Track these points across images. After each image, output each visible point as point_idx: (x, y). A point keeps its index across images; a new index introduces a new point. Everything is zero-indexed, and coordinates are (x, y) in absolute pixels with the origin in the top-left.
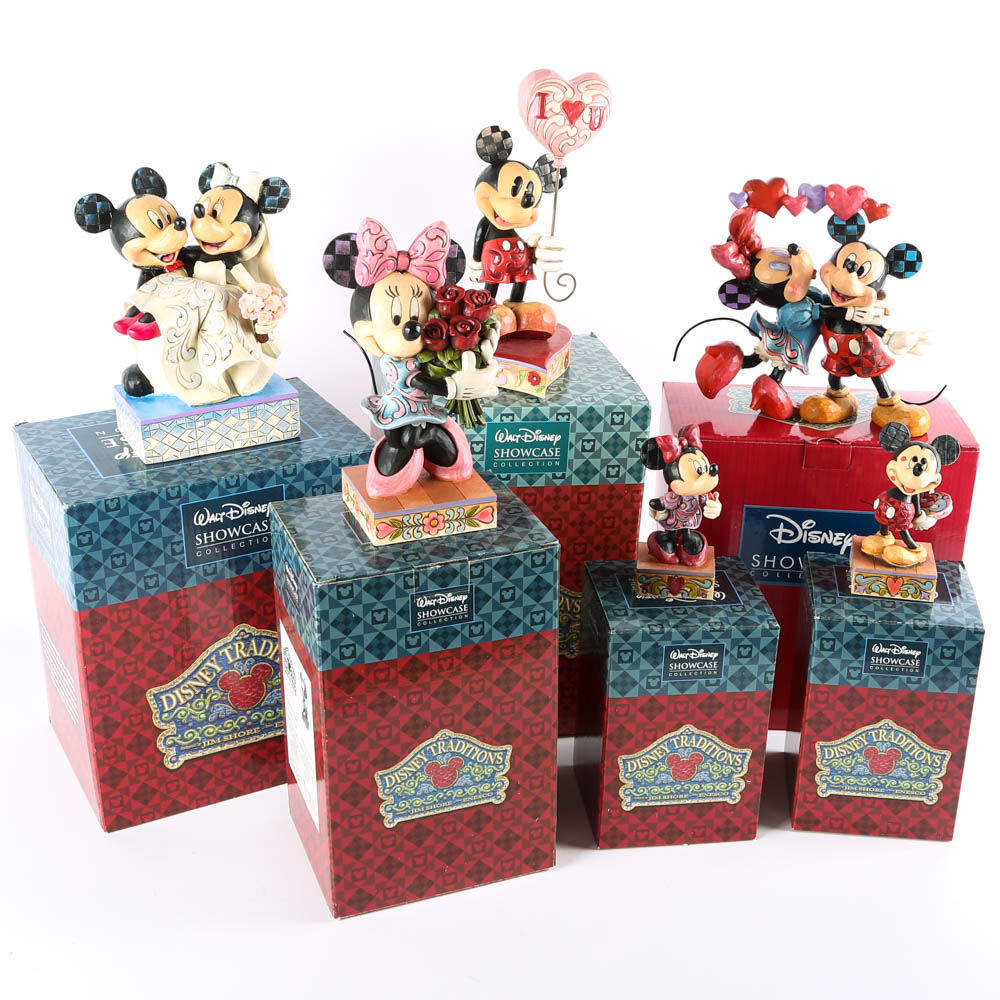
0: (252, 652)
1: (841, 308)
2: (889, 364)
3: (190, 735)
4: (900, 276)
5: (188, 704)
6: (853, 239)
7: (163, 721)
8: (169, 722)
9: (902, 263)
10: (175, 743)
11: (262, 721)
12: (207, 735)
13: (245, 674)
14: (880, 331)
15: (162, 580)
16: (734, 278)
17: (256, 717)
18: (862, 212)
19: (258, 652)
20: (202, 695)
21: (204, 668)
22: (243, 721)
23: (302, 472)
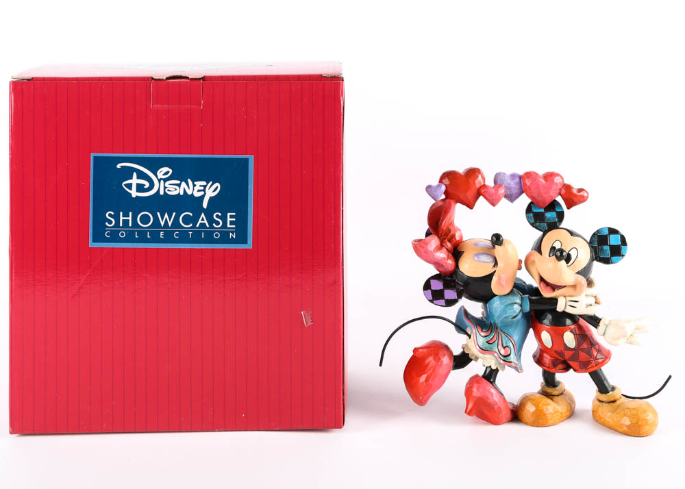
1: (551, 299)
2: (607, 356)
4: (606, 261)
6: (553, 226)
9: (606, 248)
14: (595, 321)
16: (438, 273)
18: (559, 199)
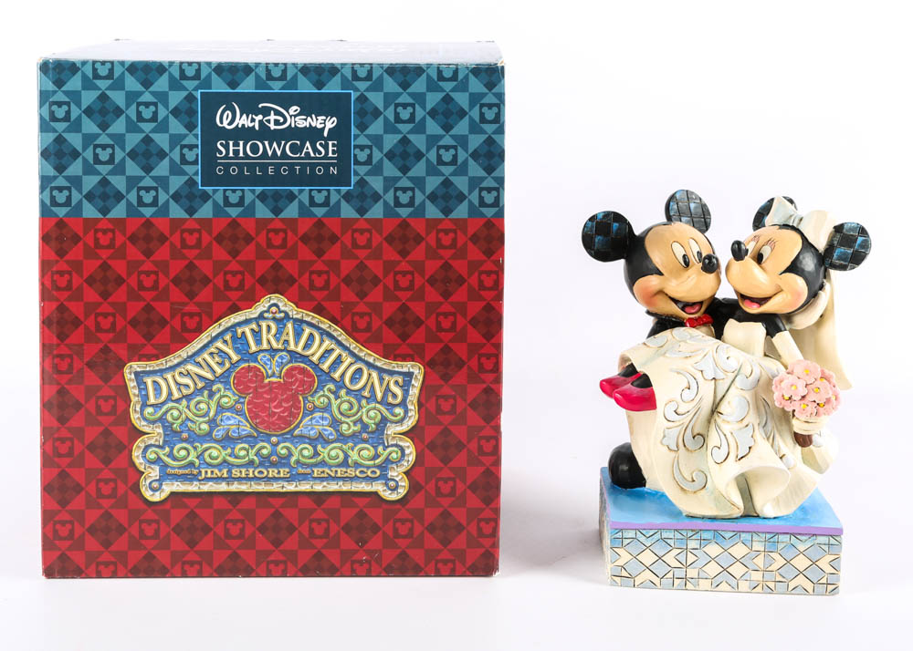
0: (286, 342)
3: (183, 453)
5: (184, 402)
7: (145, 419)
8: (154, 422)
10: (159, 458)
11: (293, 459)
12: (208, 460)
13: (273, 375)
15: (163, 197)
17: (284, 452)
19: (296, 344)
20: (206, 392)
21: (213, 350)
22: (265, 452)
23: (381, 77)
